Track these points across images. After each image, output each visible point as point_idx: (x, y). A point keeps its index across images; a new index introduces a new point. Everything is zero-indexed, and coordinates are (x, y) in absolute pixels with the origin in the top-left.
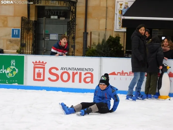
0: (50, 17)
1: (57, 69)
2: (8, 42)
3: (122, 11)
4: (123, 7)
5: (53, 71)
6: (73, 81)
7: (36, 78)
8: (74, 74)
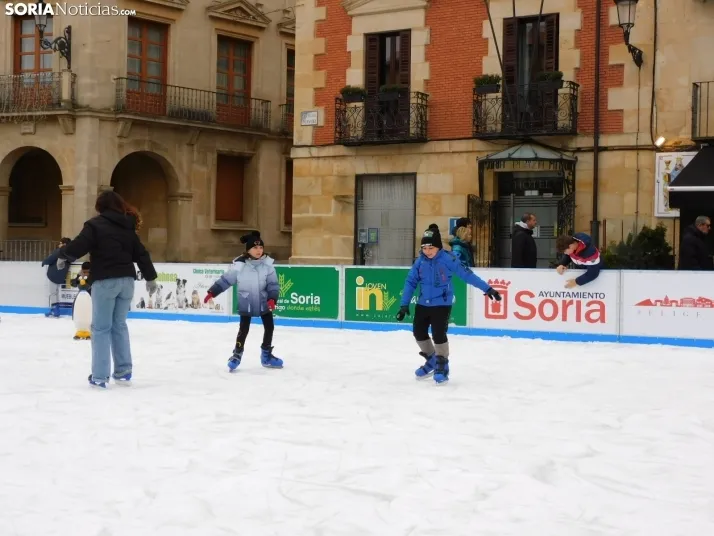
0: (523, 194)
1: (532, 295)
3: (669, 176)
4: (672, 167)
5: (525, 298)
6: (564, 318)
7: (490, 312)
8: (566, 305)
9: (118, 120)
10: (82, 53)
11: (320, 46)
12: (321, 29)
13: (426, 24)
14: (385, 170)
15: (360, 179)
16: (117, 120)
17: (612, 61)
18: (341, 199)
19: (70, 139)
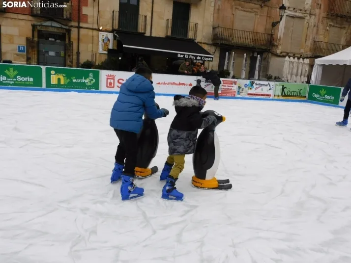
1: (123, 80)
2: (15, 56)
3: (103, 40)
4: (104, 37)
5: (120, 81)
7: (108, 86)
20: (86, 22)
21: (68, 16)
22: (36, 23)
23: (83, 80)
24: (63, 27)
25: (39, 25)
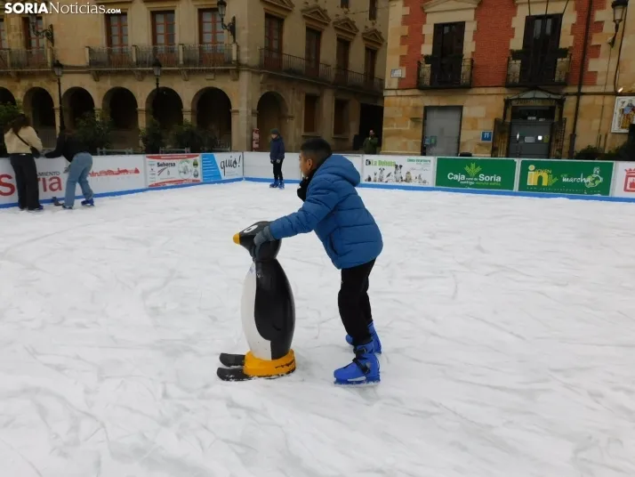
0: (527, 119)
2: (477, 146)
3: (623, 110)
4: (626, 104)
7: (628, 188)
9: (261, 73)
10: (243, 34)
11: (405, 30)
12: (406, 20)
13: (475, 19)
14: (443, 103)
15: (427, 109)
16: (259, 74)
17: (594, 42)
18: (414, 120)
19: (236, 83)
20: (594, 84)
21: (563, 79)
22: (511, 97)
23: (581, 180)
24: (552, 96)
25: (515, 99)
